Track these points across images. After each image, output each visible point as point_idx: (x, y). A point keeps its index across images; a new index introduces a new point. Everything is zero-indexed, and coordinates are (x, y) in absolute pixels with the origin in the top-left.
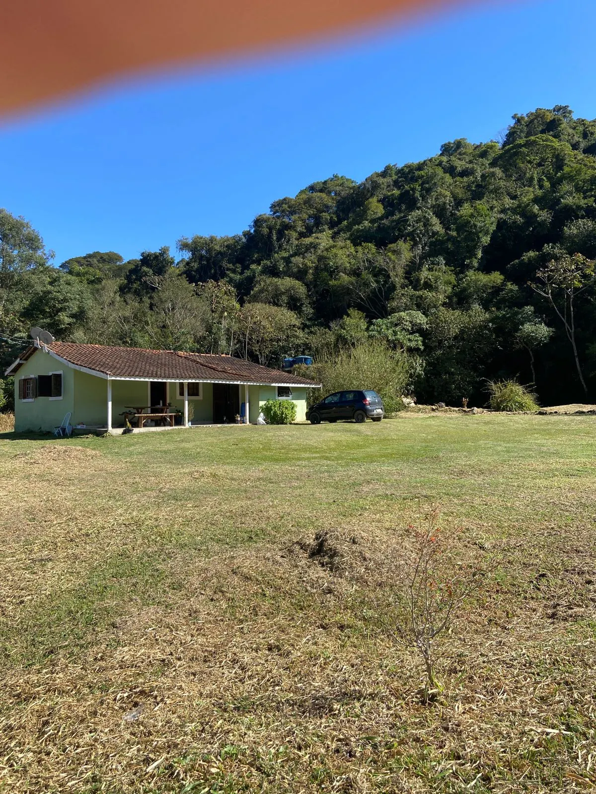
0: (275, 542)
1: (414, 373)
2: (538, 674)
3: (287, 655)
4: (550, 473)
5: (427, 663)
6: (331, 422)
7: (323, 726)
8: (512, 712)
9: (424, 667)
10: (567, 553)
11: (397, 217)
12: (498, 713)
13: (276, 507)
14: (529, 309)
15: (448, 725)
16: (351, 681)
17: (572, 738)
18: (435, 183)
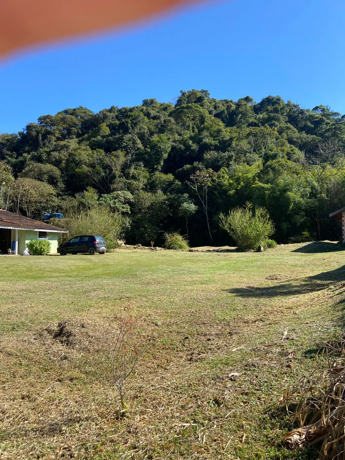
0: (31, 330)
1: (125, 227)
2: (181, 393)
3: (34, 401)
4: (194, 283)
5: (121, 394)
6: (73, 254)
7: (54, 441)
8: (166, 416)
9: (119, 397)
10: (199, 325)
11: (117, 136)
12: (159, 418)
13: (33, 307)
14: (186, 195)
15: (131, 429)
16: (74, 412)
17: (196, 427)
18: (139, 121)
